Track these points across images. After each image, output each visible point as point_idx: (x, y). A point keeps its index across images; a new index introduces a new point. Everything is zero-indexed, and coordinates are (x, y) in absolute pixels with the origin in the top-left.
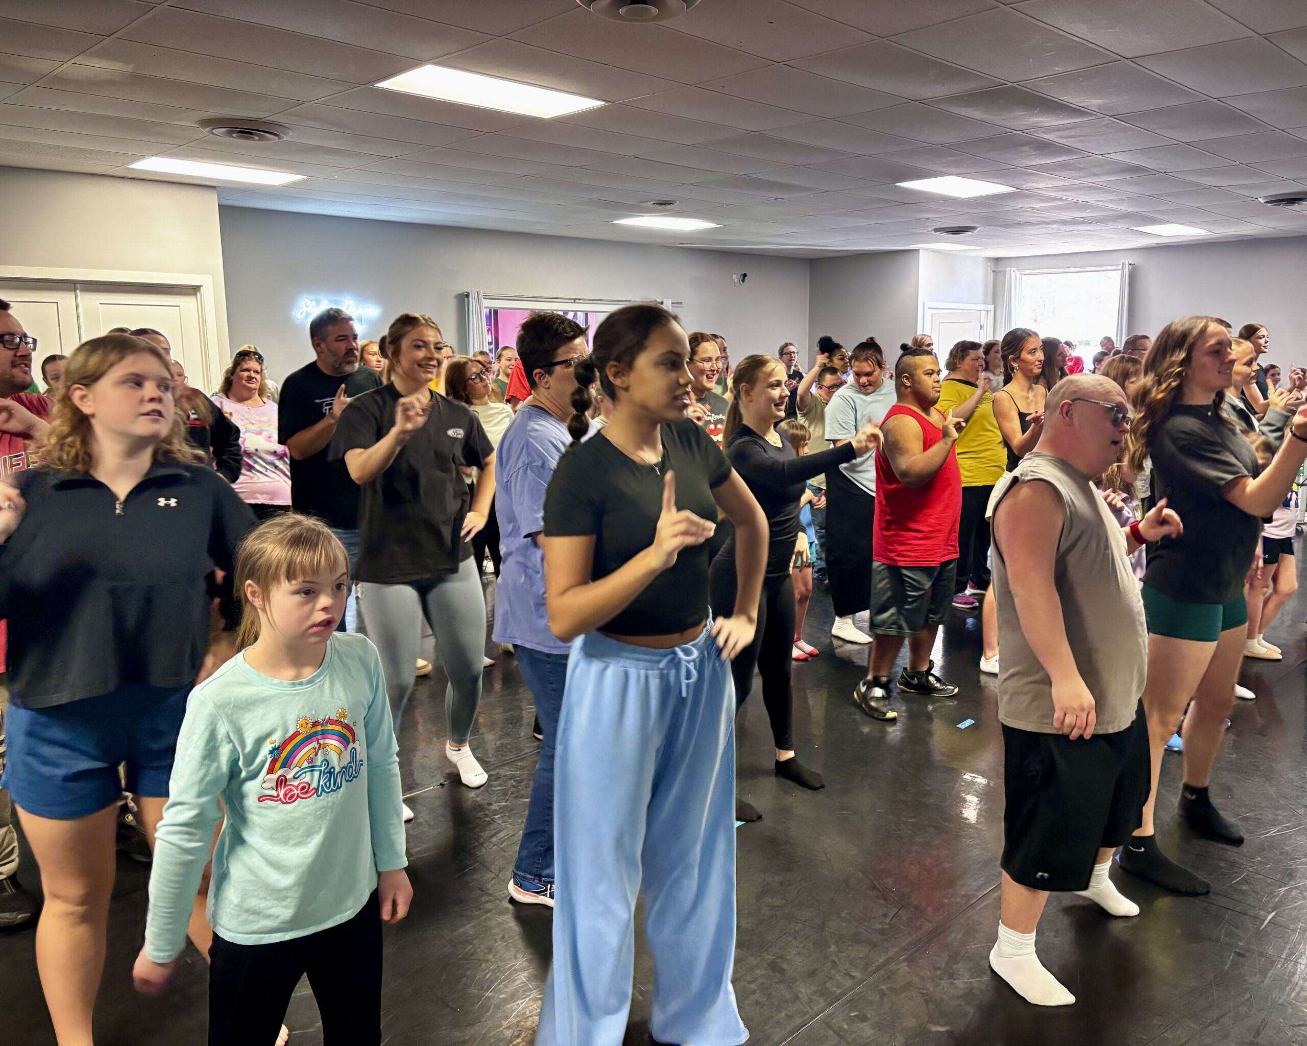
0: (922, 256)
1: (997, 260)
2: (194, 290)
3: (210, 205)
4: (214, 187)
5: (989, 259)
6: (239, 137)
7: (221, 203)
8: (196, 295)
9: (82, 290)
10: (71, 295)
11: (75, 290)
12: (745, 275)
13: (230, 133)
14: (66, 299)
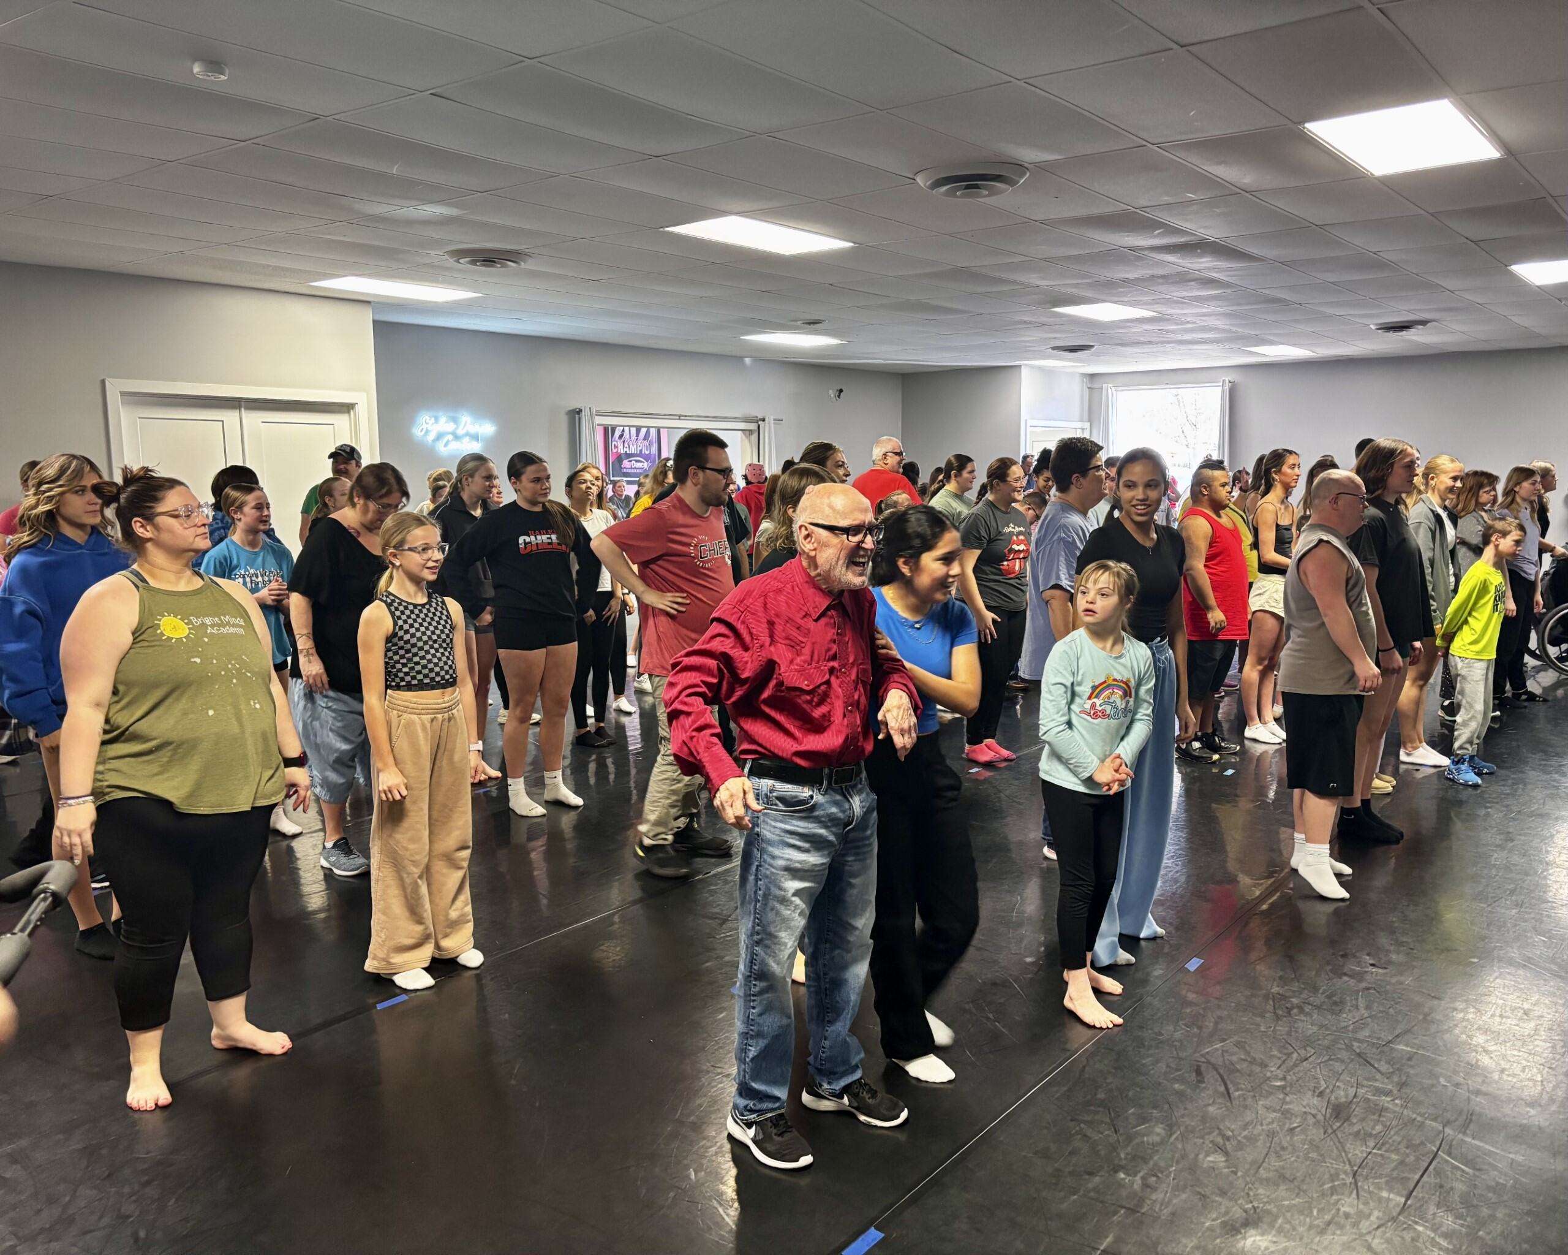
0: (1024, 372)
1: (1092, 376)
2: (346, 408)
3: (365, 320)
4: (369, 302)
5: (1085, 375)
6: (482, 265)
7: (377, 318)
8: (349, 412)
9: (247, 408)
10: (236, 413)
11: (239, 408)
12: (841, 391)
13: (474, 262)
14: (231, 417)
